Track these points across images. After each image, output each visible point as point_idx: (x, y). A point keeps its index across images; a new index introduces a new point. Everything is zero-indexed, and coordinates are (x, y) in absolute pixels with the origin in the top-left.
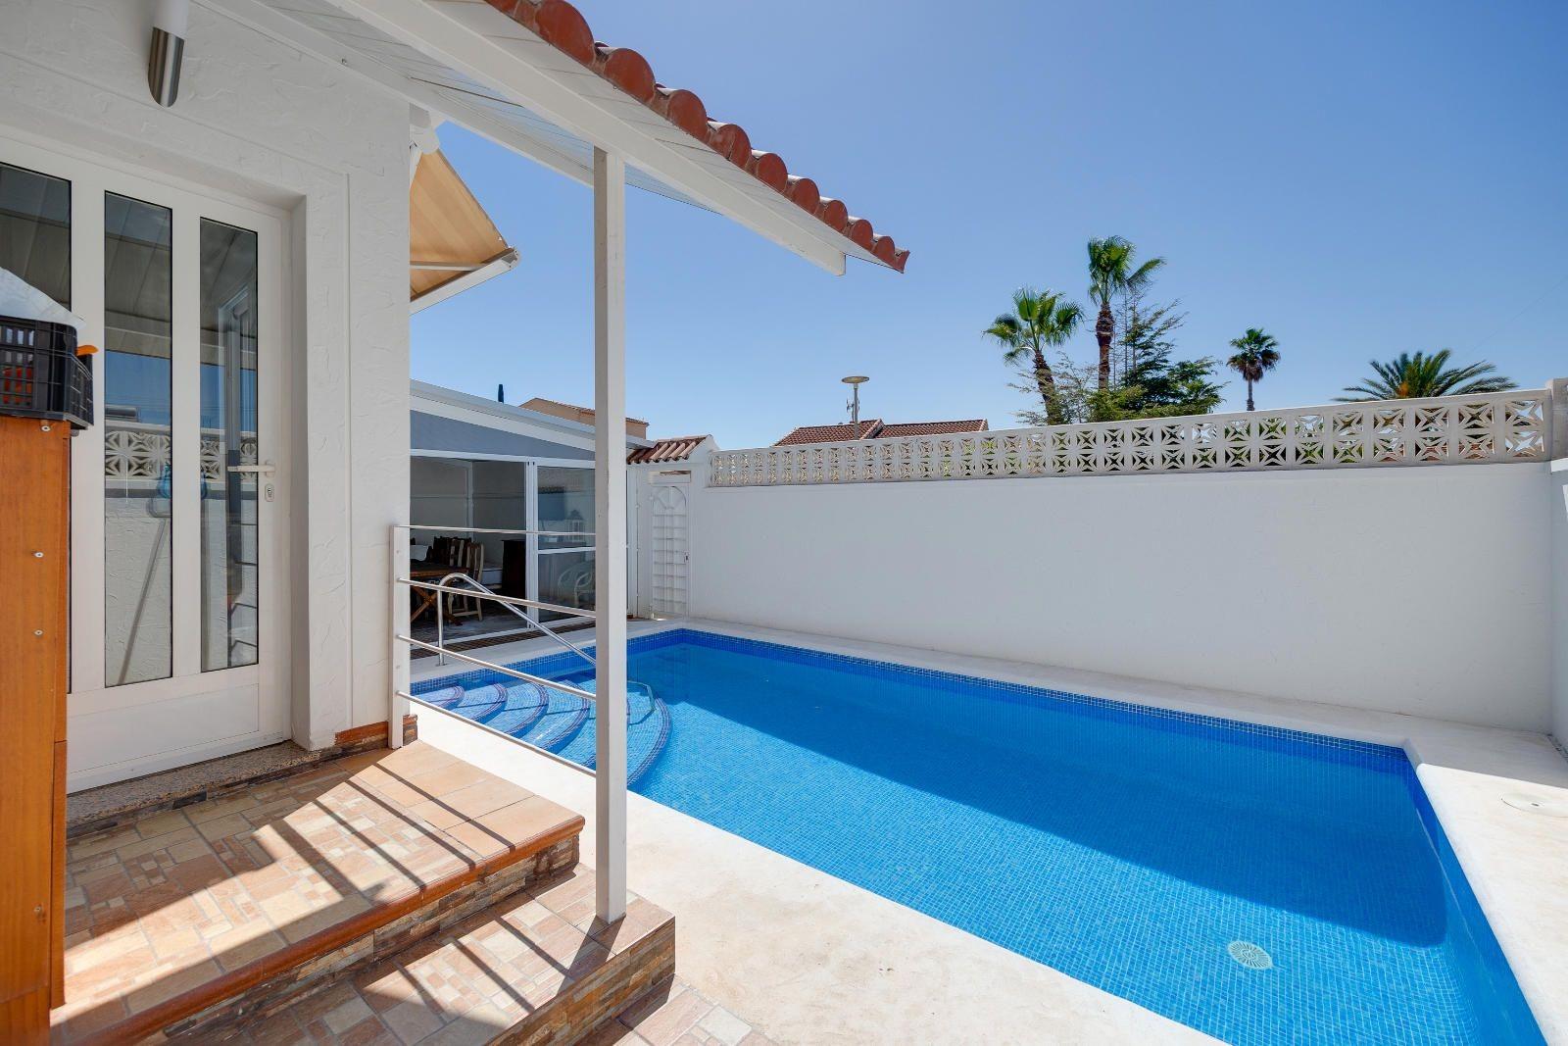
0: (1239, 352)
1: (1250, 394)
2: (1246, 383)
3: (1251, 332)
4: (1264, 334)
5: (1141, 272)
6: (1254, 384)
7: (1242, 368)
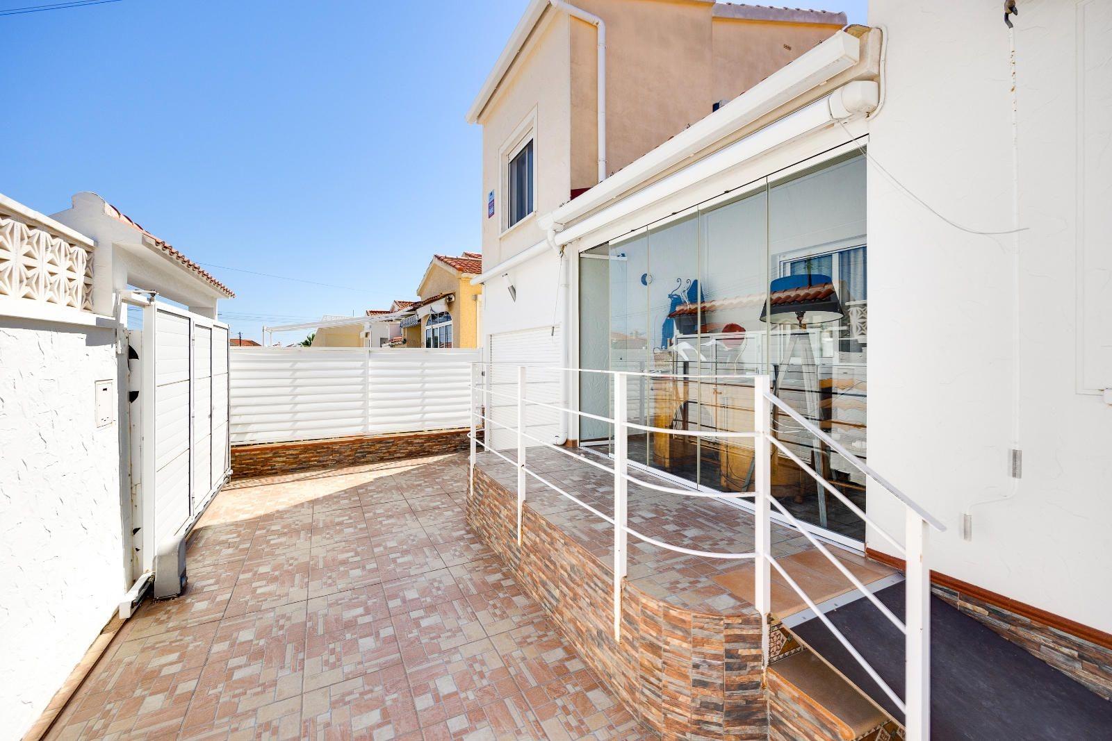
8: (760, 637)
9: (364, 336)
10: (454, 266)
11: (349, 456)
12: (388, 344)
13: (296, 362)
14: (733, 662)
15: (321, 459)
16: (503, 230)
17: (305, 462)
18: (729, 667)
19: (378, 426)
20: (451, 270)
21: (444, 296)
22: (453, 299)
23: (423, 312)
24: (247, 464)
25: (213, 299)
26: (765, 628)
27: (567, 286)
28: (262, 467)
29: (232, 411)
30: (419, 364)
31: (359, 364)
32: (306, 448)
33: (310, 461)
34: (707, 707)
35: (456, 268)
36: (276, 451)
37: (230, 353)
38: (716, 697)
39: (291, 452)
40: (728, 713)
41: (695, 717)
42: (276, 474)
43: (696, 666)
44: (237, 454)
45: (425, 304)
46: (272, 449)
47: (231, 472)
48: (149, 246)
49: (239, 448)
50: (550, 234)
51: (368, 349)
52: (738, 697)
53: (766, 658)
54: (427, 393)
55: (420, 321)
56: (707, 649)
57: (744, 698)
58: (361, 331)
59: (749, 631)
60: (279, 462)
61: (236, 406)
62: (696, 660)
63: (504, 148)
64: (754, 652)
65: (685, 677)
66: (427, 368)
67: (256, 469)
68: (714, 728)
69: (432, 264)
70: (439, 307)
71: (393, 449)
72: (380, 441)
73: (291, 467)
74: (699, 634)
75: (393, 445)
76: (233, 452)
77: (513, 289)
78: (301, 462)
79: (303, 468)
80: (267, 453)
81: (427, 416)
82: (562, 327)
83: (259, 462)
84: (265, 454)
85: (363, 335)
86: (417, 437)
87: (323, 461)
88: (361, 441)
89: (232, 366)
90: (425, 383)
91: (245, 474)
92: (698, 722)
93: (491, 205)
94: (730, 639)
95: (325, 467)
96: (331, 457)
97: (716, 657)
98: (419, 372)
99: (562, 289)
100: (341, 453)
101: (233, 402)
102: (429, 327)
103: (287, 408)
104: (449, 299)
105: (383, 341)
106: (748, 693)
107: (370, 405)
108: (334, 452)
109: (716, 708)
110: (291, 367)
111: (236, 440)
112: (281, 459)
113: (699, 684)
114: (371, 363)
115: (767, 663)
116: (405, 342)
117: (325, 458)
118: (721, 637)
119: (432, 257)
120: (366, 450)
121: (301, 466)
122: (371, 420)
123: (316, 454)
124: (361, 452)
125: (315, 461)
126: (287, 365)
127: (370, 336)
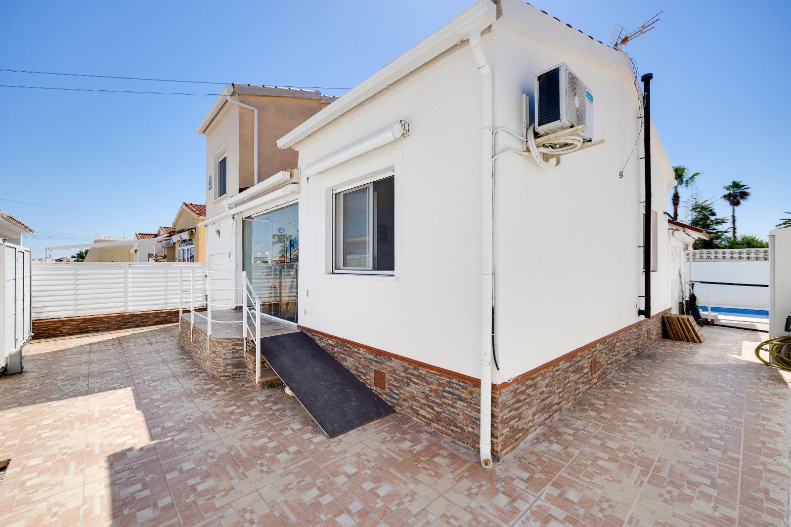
0: (727, 192)
1: (734, 213)
2: (731, 207)
3: (734, 183)
4: (742, 183)
5: (692, 177)
6: (736, 207)
7: (729, 200)
8: (243, 344)
9: (134, 252)
10: (195, 212)
11: (115, 324)
12: (152, 258)
13: (77, 270)
14: (235, 351)
15: (95, 326)
16: (215, 199)
17: (84, 329)
18: (233, 353)
19: (135, 307)
20: (193, 214)
21: (188, 230)
22: (194, 232)
23: (175, 238)
24: (43, 330)
25: (19, 234)
26: (245, 342)
27: (237, 233)
28: (54, 332)
29: (33, 300)
30: (163, 271)
31: (123, 271)
32: (85, 321)
33: (87, 328)
34: (227, 365)
35: (196, 213)
36: (63, 322)
37: (32, 266)
38: (229, 362)
39: (74, 323)
40: (233, 365)
41: (224, 368)
42: (64, 336)
43: (224, 354)
44: (36, 325)
45: (177, 233)
46: (61, 321)
47: (33, 334)
48: (5, 218)
49: (37, 322)
50: (227, 209)
51: (129, 263)
52: (236, 361)
53: (245, 350)
54: (169, 288)
55: (174, 244)
56: (227, 349)
57: (238, 361)
58: (131, 248)
59: (239, 342)
60: (65, 329)
61: (35, 297)
62: (224, 352)
63: (217, 153)
64: (241, 348)
65: (221, 357)
66: (169, 273)
67: (50, 333)
68: (229, 370)
69: (182, 209)
70: (185, 236)
71: (146, 320)
72: (137, 316)
73: (74, 331)
74: (225, 344)
75: (145, 318)
76: (33, 323)
77: (219, 232)
78: (81, 329)
79: (83, 332)
80: (58, 324)
81: (169, 301)
82: (234, 252)
83: (52, 329)
84: (55, 324)
85: (132, 251)
86: (161, 313)
87: (97, 328)
88: (123, 316)
89: (33, 272)
90: (167, 282)
91: (42, 336)
92: (225, 370)
93: (210, 182)
94: (233, 345)
95: (98, 331)
96: (102, 325)
97: (230, 350)
98: (163, 275)
99: (234, 235)
100: (109, 323)
101: (33, 294)
102: (180, 248)
103: (72, 297)
104: (192, 232)
105: (150, 256)
106: (239, 359)
107: (129, 295)
108: (104, 322)
109: (230, 365)
110: (75, 272)
111: (35, 316)
112: (67, 327)
113: (225, 359)
114: (130, 271)
115: (245, 351)
116: (165, 257)
117: (98, 326)
118: (231, 344)
119: (182, 204)
120: (127, 321)
121: (81, 331)
122: (130, 304)
123: (91, 324)
124: (123, 322)
125: (91, 328)
126: (72, 272)
127: (138, 253)
